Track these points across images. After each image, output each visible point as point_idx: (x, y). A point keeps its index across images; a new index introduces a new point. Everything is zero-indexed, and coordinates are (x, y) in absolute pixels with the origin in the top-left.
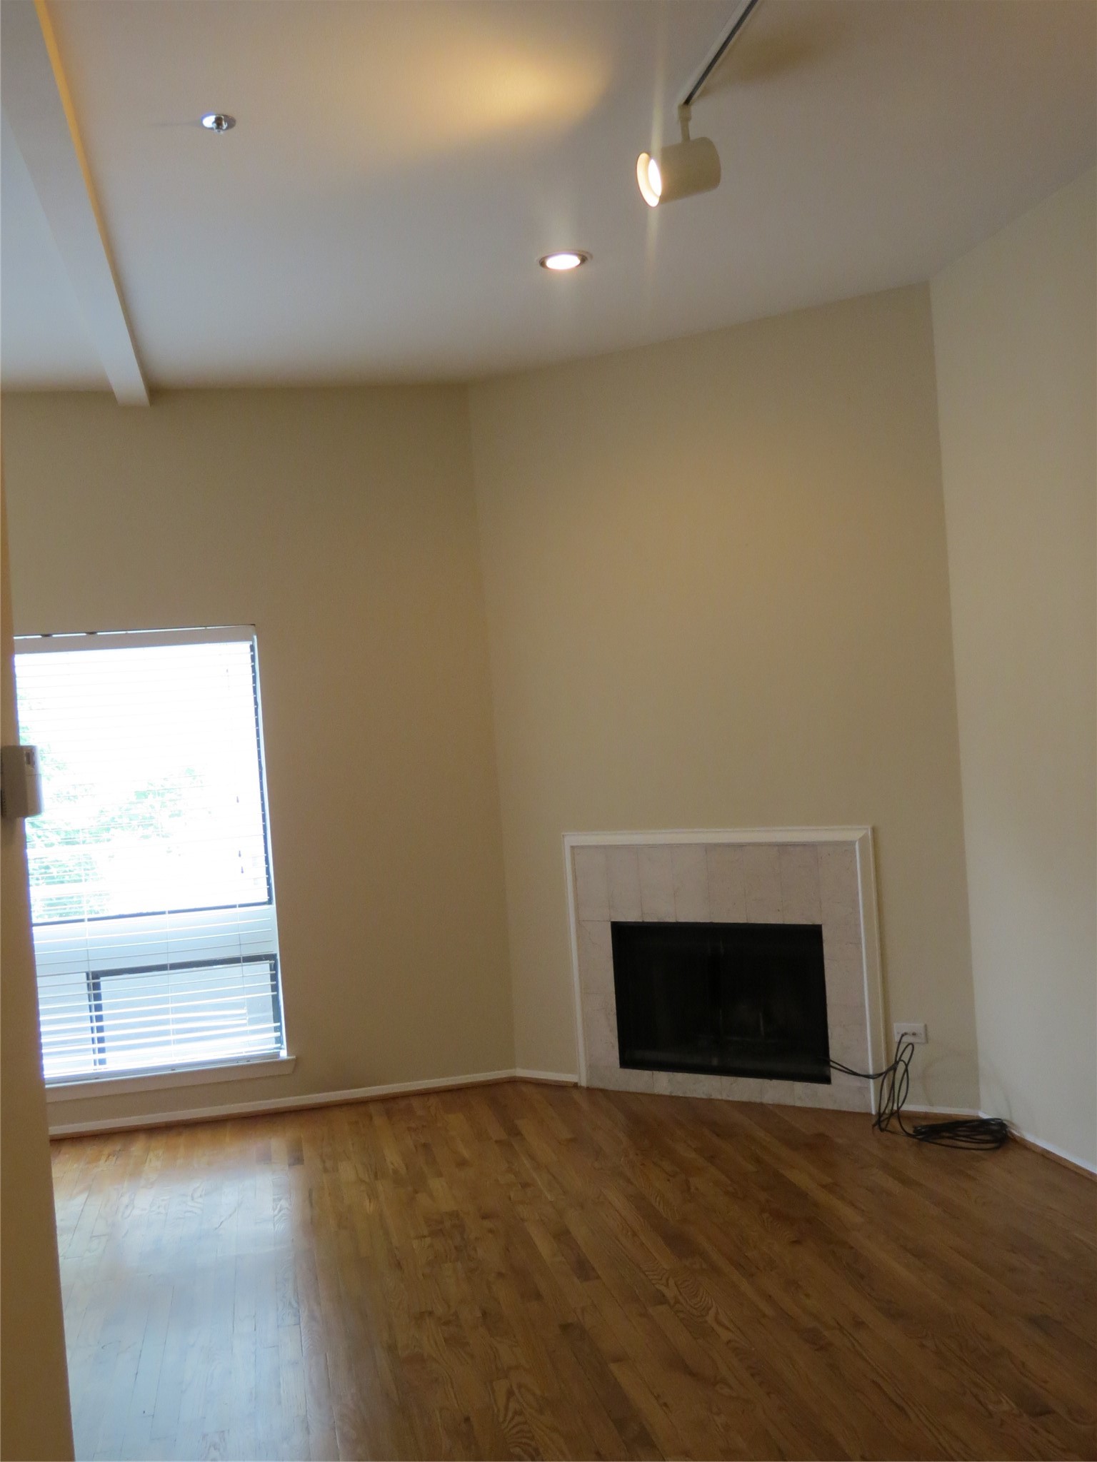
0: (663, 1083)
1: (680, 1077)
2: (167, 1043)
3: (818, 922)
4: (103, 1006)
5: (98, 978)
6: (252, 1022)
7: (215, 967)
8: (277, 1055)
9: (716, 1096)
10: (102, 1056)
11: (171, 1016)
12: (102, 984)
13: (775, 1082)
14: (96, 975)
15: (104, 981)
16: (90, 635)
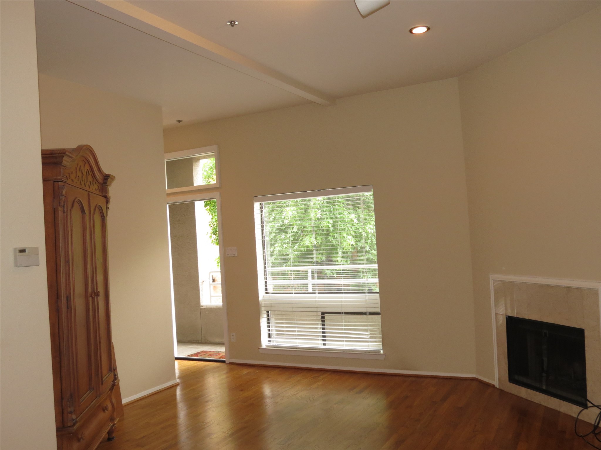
0: (524, 392)
1: (530, 391)
2: (343, 341)
3: (583, 328)
4: (325, 324)
5: (324, 315)
6: (371, 338)
7: (356, 315)
8: (380, 351)
9: (543, 403)
10: (324, 342)
11: (344, 331)
12: (325, 316)
13: (565, 403)
14: (323, 313)
15: (326, 315)
16: (319, 191)
